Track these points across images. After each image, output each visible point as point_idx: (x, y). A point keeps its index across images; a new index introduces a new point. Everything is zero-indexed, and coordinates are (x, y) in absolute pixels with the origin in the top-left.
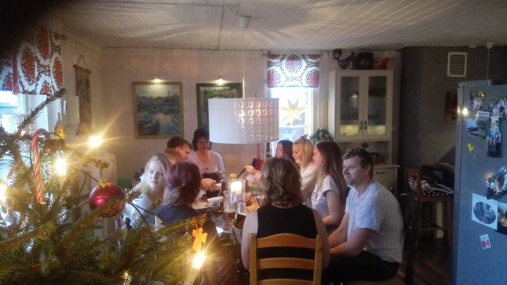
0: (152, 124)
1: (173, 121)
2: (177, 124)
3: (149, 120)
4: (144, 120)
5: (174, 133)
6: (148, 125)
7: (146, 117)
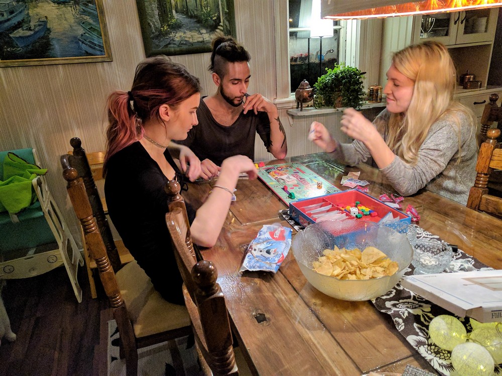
0: (30, 29)
1: (83, 23)
2: (92, 29)
3: (19, 19)
4: (8, 20)
5: (90, 50)
6: (20, 32)
7: (12, 12)
